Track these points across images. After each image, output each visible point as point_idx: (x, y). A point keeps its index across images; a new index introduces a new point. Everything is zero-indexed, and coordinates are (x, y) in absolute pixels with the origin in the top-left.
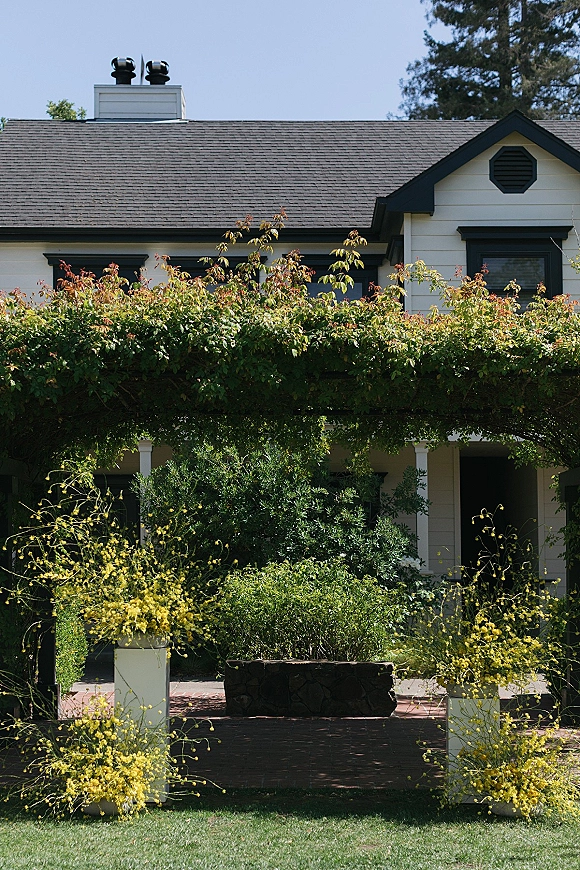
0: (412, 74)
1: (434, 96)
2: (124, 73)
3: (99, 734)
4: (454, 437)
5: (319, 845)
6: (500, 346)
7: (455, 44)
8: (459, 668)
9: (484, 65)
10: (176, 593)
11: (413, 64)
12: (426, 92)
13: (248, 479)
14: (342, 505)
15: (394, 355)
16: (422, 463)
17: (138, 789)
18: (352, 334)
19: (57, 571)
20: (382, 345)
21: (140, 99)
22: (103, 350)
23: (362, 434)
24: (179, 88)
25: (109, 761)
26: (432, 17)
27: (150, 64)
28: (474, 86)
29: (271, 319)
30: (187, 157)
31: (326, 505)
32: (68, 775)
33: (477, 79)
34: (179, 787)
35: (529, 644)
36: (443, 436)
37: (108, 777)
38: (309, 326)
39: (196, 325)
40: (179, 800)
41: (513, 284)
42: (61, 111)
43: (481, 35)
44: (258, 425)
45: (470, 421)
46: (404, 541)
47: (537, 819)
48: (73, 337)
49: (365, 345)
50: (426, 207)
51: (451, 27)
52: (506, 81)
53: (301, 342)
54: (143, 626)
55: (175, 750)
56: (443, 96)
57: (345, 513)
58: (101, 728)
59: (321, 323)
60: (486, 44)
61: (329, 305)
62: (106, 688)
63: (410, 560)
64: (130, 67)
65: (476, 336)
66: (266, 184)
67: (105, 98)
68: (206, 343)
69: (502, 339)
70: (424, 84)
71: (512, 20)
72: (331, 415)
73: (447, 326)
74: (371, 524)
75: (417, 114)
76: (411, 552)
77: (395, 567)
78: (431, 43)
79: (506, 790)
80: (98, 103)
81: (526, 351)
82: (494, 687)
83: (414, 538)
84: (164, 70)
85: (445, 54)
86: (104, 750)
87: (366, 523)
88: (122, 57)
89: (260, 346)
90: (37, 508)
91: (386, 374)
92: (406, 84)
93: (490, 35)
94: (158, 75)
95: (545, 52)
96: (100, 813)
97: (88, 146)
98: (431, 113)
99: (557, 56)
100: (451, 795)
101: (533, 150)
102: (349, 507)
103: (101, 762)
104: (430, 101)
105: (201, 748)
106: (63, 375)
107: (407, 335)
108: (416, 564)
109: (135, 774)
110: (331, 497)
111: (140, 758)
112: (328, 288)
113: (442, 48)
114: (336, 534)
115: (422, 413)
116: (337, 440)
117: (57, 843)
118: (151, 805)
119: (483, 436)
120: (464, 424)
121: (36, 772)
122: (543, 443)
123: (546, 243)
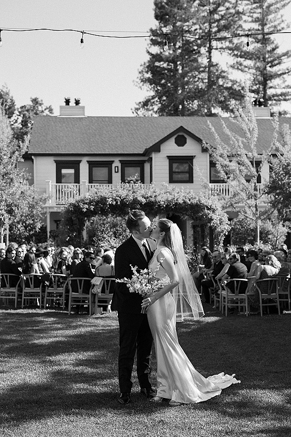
0: (142, 67)
2: (67, 102)
11: (143, 63)
12: (147, 72)
21: (73, 110)
24: (84, 107)
26: (150, 45)
27: (75, 99)
28: (164, 69)
50: (159, 151)
64: (69, 99)
80: (61, 111)
84: (79, 101)
85: (156, 58)
88: (67, 97)
92: (140, 71)
97: (60, 125)
101: (186, 136)
104: (149, 75)
113: (154, 55)
123: (189, 159)
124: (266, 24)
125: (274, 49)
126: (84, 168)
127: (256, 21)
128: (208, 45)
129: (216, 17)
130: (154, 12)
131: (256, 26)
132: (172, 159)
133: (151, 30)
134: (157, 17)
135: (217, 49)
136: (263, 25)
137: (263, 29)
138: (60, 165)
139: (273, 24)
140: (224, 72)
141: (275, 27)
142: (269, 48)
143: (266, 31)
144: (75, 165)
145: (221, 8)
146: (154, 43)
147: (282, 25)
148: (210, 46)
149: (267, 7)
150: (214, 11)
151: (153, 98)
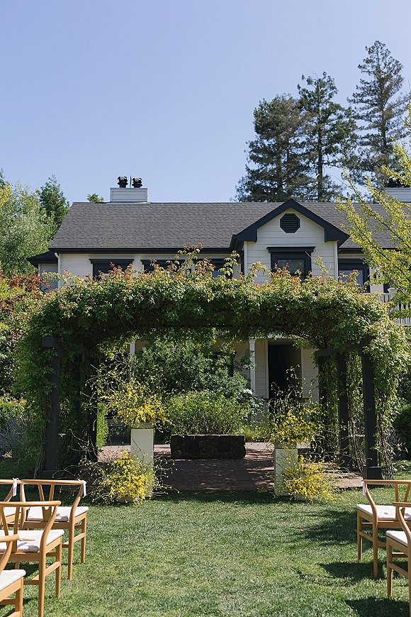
0: (241, 184)
1: (250, 192)
2: (123, 183)
3: (125, 467)
4: (270, 336)
5: (224, 514)
6: (295, 297)
7: (258, 170)
8: (280, 436)
9: (271, 179)
10: (159, 404)
12: (247, 190)
13: (178, 355)
14: (219, 366)
15: (251, 302)
16: (252, 348)
17: (141, 491)
18: (233, 293)
19: (107, 395)
20: (246, 298)
21: (130, 194)
22: (127, 300)
23: (230, 336)
24: (146, 189)
25: (129, 478)
26: (249, 159)
27: (134, 179)
28: (266, 188)
29: (198, 286)
30: (150, 218)
31: (212, 366)
32: (111, 485)
33: (268, 185)
34: (159, 490)
35: (310, 425)
36: (266, 335)
37: (129, 485)
38: (214, 290)
39: (166, 289)
40: (158, 496)
41: (298, 271)
42: (93, 198)
43: (270, 167)
44: (186, 332)
45: (277, 329)
46: (246, 382)
47: (315, 501)
48: (114, 294)
49: (238, 297)
50: (254, 239)
51: (258, 164)
52: (280, 186)
53: (211, 296)
54: (144, 419)
55: (158, 473)
56: (254, 192)
57: (220, 369)
58: (126, 464)
59: (219, 288)
60: (272, 171)
61: (222, 281)
62: (127, 448)
63: (248, 390)
64: (126, 180)
65: (285, 294)
66: (184, 229)
67: (114, 193)
68: (171, 297)
69: (296, 294)
70: (246, 187)
71: (283, 161)
72: (218, 327)
73: (272, 289)
74: (231, 374)
75: (243, 199)
76: (248, 387)
77: (241, 393)
78: (248, 170)
79: (302, 489)
80: (112, 195)
81: (306, 299)
82: (295, 443)
83: (249, 380)
84: (140, 182)
85: (255, 175)
86: (127, 474)
87: (229, 374)
88: (122, 176)
89: (194, 298)
90: (99, 368)
91: (247, 310)
92: (238, 188)
93: (275, 167)
94: (137, 184)
95: (297, 174)
96: (125, 502)
98: (249, 199)
99: (302, 176)
100: (277, 492)
101: (298, 215)
102: (222, 367)
103: (125, 479)
104: (249, 194)
105: (168, 473)
106: (110, 310)
107: (256, 293)
108: (250, 392)
109: (140, 484)
110: (214, 363)
111: (143, 477)
112: (222, 273)
113: (253, 172)
114: (216, 378)
115: (257, 325)
116: (219, 337)
117: (108, 515)
118: (147, 498)
119: (283, 335)
120: (274, 331)
121: (97, 485)
122: (309, 339)
124: (387, 129)
125: (397, 158)
127: (375, 127)
128: (317, 160)
129: (327, 127)
130: (254, 125)
131: (375, 132)
132: (276, 253)
133: (252, 145)
134: (258, 130)
135: (329, 163)
136: (384, 130)
137: (384, 135)
139: (396, 128)
140: (337, 187)
143: (387, 136)
145: (332, 117)
148: (320, 160)
149: (387, 109)
150: (324, 120)
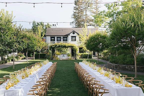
11: (72, 14)
104: (73, 16)
123: (75, 37)
126: (56, 38)
130: (74, 3)
132: (72, 37)
133: (74, 7)
135: (87, 11)
137: (97, 7)
138: (51, 38)
140: (89, 16)
141: (99, 7)
142: (98, 11)
144: (54, 38)
146: (74, 9)
147: (101, 6)
151: (74, 21)
